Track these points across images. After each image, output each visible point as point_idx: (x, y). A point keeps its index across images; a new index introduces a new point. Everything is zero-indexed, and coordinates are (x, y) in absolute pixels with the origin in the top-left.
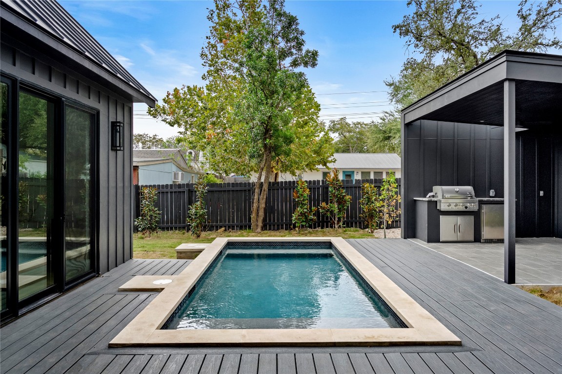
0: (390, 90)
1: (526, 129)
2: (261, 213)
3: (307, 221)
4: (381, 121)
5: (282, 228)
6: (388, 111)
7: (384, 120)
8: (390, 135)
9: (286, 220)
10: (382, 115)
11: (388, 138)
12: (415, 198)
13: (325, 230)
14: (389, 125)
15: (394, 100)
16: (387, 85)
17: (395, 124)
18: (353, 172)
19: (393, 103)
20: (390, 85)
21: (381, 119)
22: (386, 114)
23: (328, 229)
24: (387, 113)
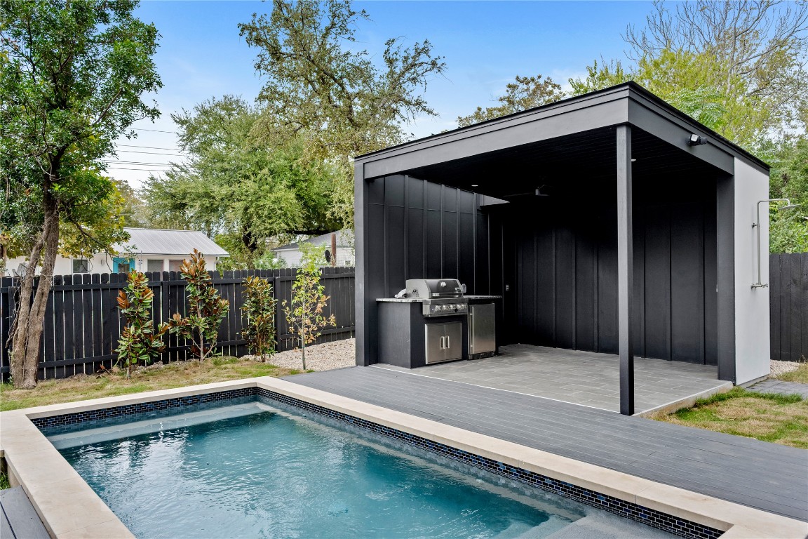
0: (183, 130)
1: (506, 202)
2: (34, 345)
3: (151, 351)
4: (168, 178)
5: (80, 371)
6: (180, 164)
7: (172, 177)
8: (184, 201)
9: (89, 354)
10: (168, 169)
11: (183, 206)
12: (378, 300)
13: (171, 364)
14: (183, 187)
15: (188, 147)
16: (176, 121)
17: (193, 185)
18: (132, 260)
19: (186, 151)
20: (182, 122)
21: (168, 174)
22: (176, 168)
23: (176, 363)
24: (178, 166)
